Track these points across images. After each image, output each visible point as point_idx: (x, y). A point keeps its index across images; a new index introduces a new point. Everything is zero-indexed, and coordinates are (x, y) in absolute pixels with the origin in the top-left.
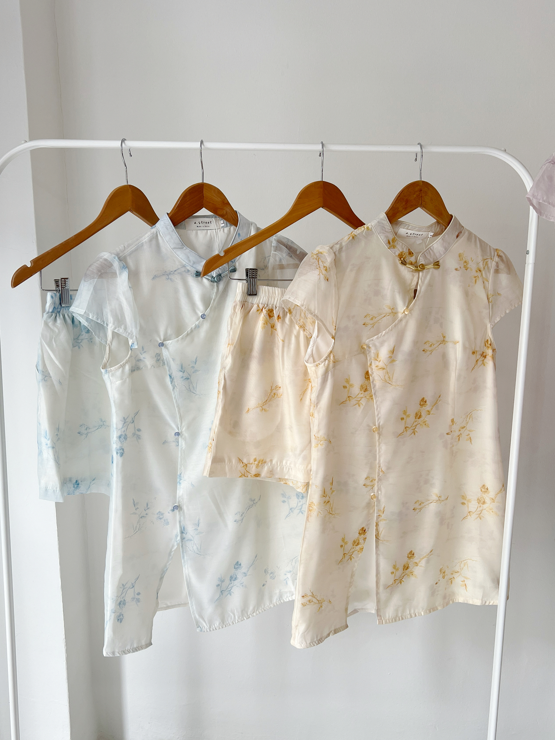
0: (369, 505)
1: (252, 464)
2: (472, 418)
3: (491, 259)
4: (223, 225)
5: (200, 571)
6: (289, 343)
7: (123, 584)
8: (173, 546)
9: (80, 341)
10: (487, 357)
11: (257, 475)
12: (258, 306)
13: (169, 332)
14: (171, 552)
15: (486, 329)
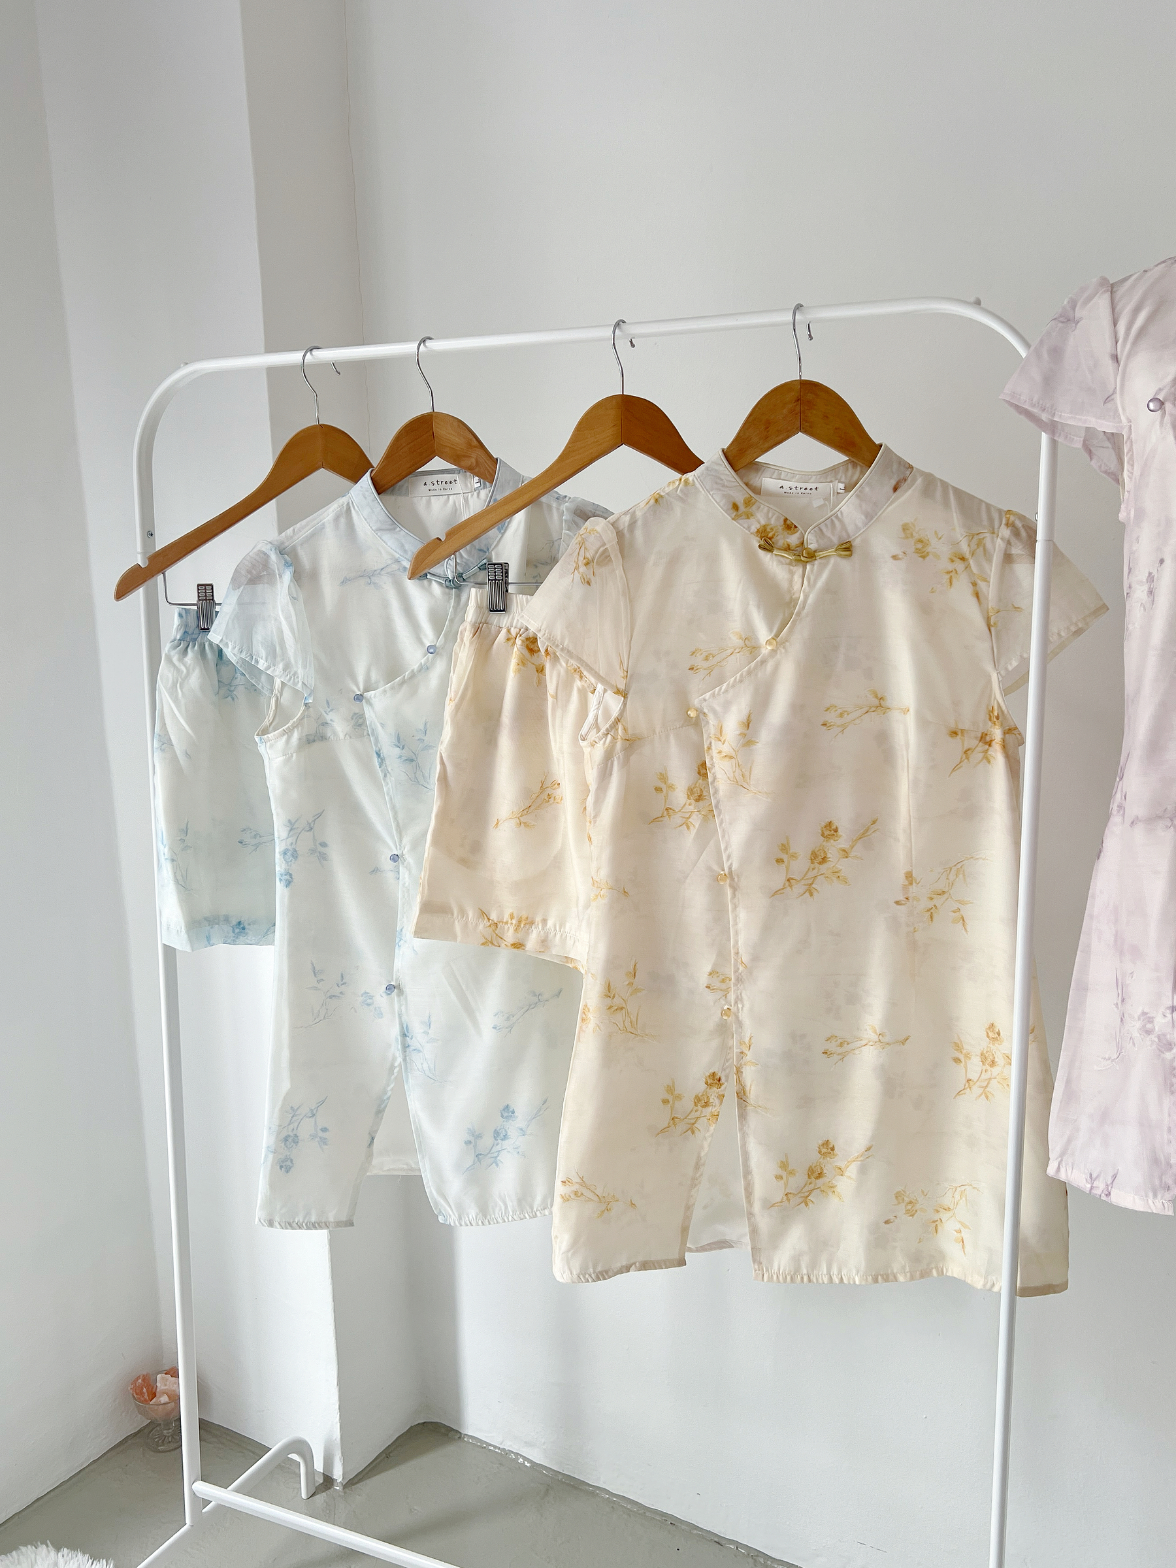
0: (723, 1029)
1: (507, 923)
2: (964, 875)
3: (993, 533)
4: (479, 484)
5: (436, 1109)
6: (568, 701)
7: (292, 1107)
8: (394, 1059)
9: (232, 688)
10: (993, 743)
11: (518, 945)
12: (509, 631)
13: (374, 676)
14: (392, 1067)
15: (989, 682)
